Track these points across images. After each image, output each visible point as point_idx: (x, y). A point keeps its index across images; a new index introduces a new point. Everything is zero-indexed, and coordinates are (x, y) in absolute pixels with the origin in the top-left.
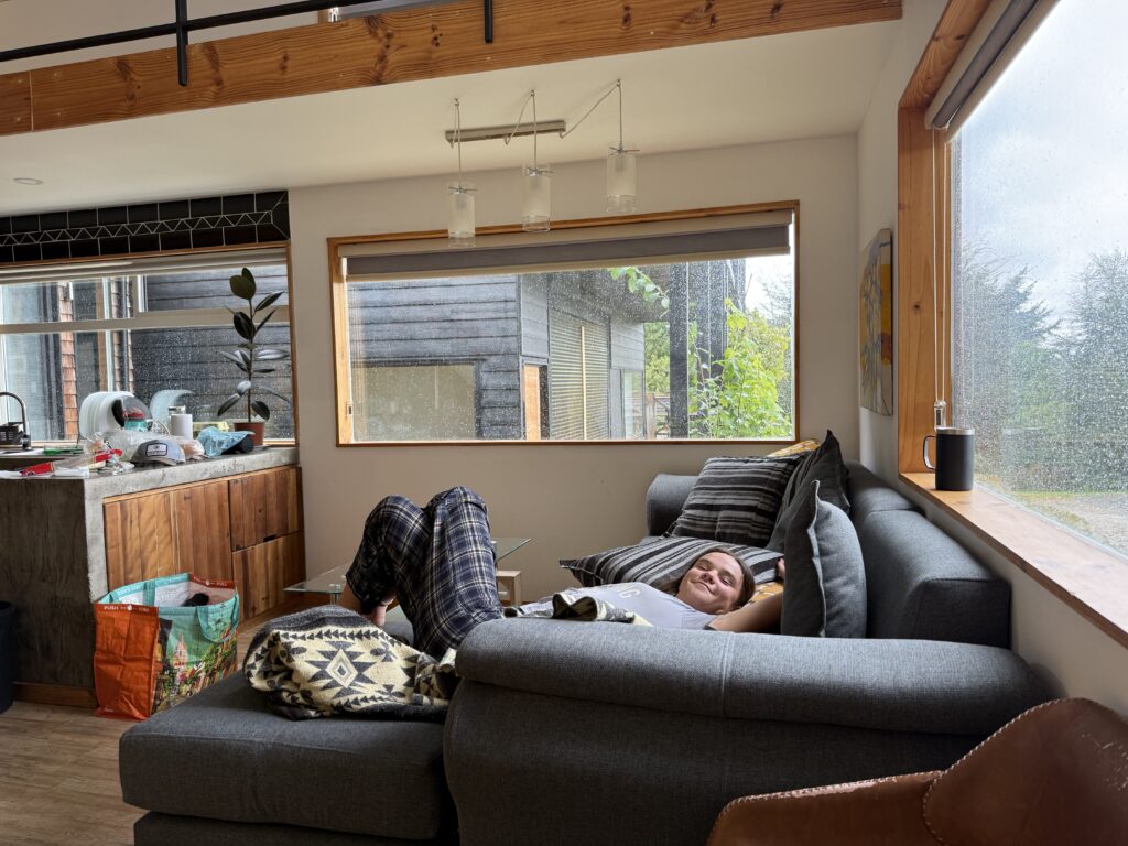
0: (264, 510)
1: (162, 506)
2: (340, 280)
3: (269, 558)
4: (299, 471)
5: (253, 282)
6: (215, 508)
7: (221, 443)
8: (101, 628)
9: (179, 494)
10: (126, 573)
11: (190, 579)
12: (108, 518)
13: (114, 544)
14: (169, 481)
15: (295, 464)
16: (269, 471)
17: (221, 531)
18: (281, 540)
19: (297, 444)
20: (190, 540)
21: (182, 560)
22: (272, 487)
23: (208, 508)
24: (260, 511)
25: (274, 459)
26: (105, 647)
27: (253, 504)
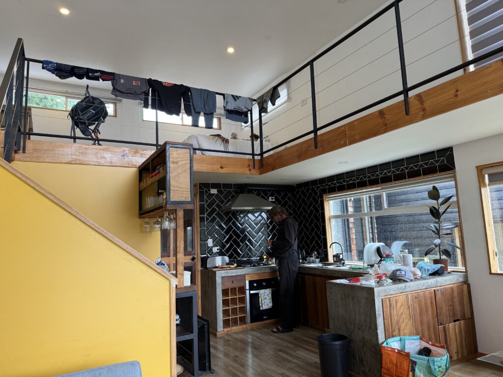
0: (452, 305)
1: (406, 301)
2: (485, 186)
3: (457, 331)
4: (469, 285)
5: (438, 192)
6: (429, 303)
7: (428, 270)
8: (384, 357)
9: (412, 295)
10: (392, 332)
11: (421, 339)
12: (384, 306)
13: (387, 318)
14: (408, 289)
15: (466, 282)
16: (454, 285)
17: (433, 314)
18: (462, 322)
19: (466, 272)
20: (419, 318)
21: (416, 328)
22: (456, 294)
23: (426, 303)
24: (451, 306)
25: (455, 279)
26: (386, 367)
27: (447, 302)
